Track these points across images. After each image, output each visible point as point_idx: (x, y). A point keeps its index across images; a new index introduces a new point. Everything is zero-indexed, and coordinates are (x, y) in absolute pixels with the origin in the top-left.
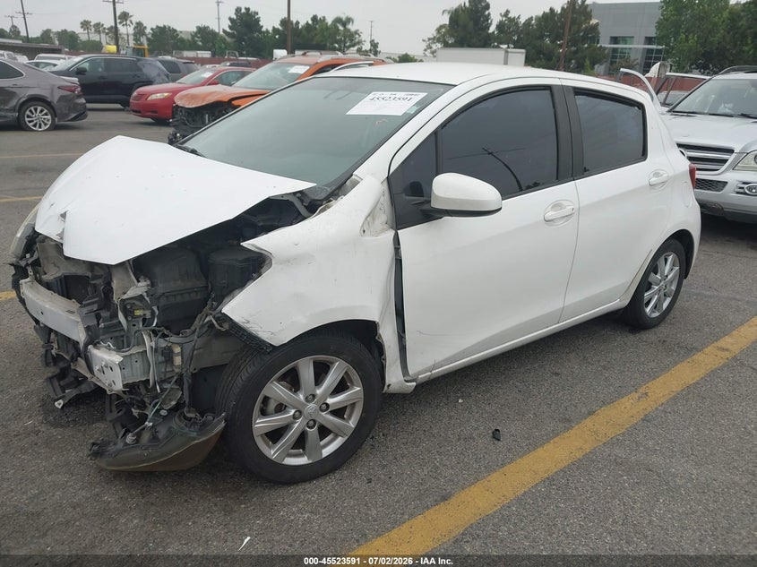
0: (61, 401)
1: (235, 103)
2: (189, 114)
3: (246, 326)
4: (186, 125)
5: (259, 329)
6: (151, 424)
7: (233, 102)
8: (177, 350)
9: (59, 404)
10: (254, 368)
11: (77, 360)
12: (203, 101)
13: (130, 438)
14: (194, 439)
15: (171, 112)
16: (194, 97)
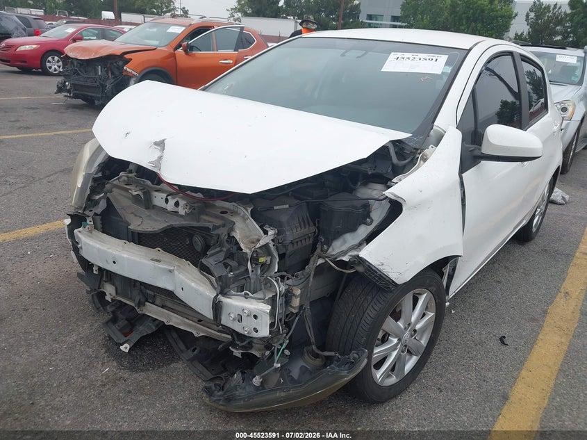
0: (126, 345)
1: (127, 56)
2: (81, 65)
3: (381, 268)
4: (78, 74)
5: (390, 270)
6: (279, 365)
7: (125, 56)
8: (298, 292)
9: (126, 348)
10: (380, 306)
11: (144, 305)
12: (96, 53)
13: (257, 381)
14: (344, 377)
15: (39, 62)
16: (85, 50)
